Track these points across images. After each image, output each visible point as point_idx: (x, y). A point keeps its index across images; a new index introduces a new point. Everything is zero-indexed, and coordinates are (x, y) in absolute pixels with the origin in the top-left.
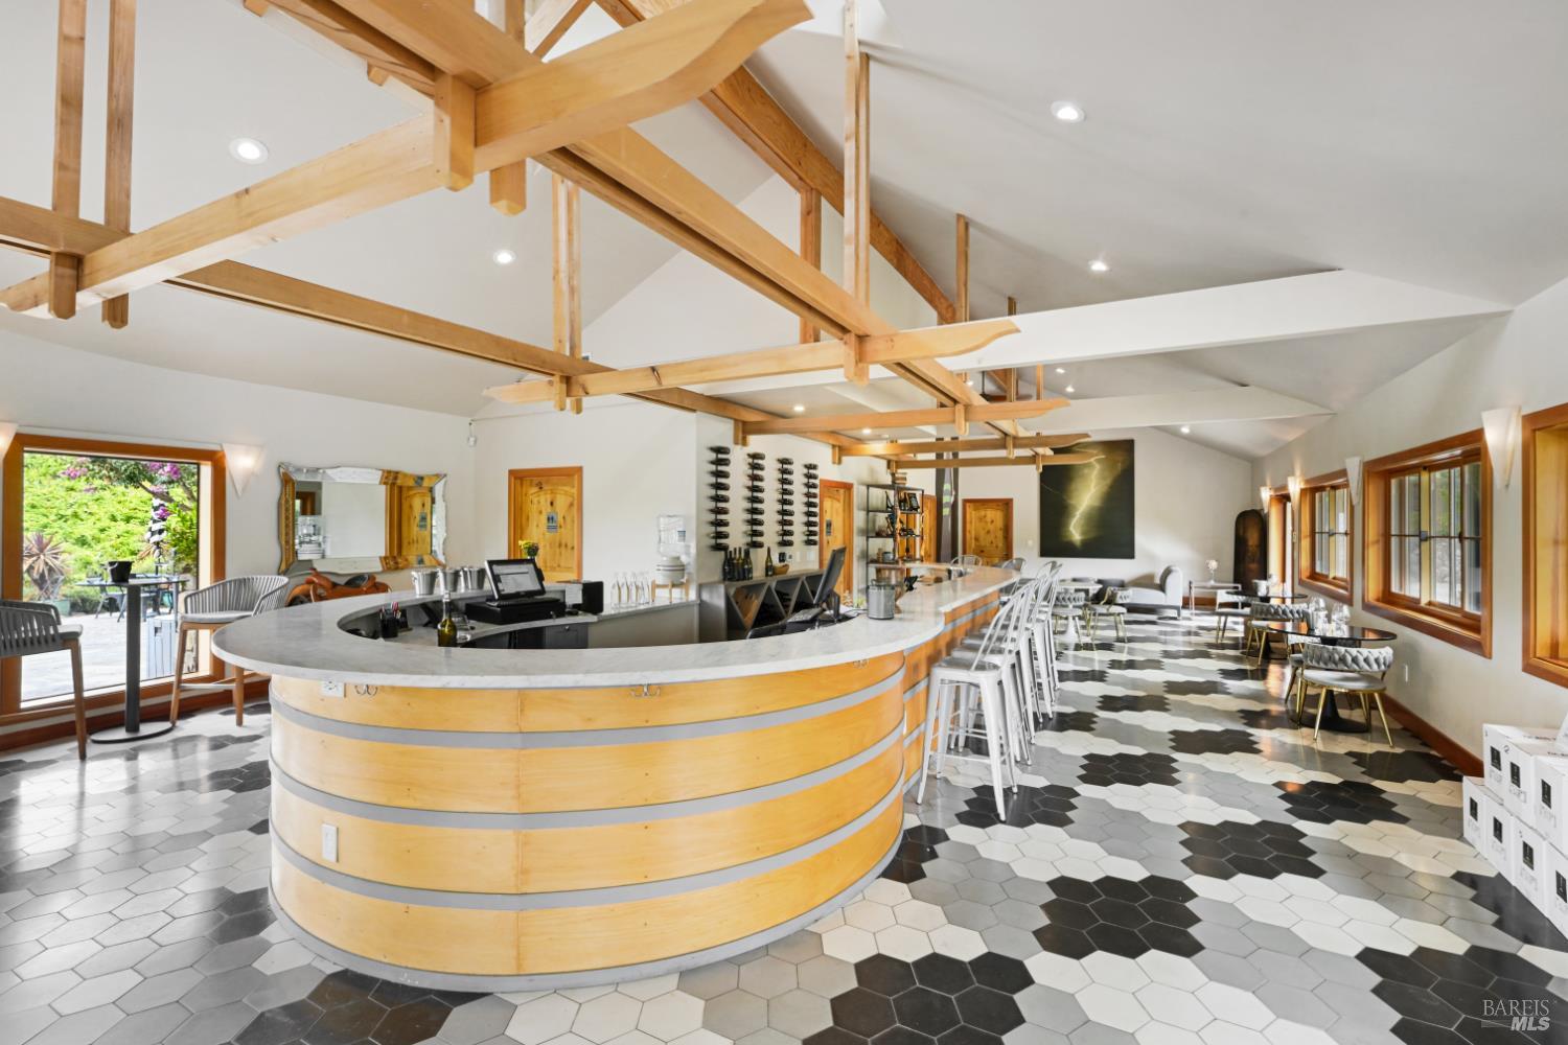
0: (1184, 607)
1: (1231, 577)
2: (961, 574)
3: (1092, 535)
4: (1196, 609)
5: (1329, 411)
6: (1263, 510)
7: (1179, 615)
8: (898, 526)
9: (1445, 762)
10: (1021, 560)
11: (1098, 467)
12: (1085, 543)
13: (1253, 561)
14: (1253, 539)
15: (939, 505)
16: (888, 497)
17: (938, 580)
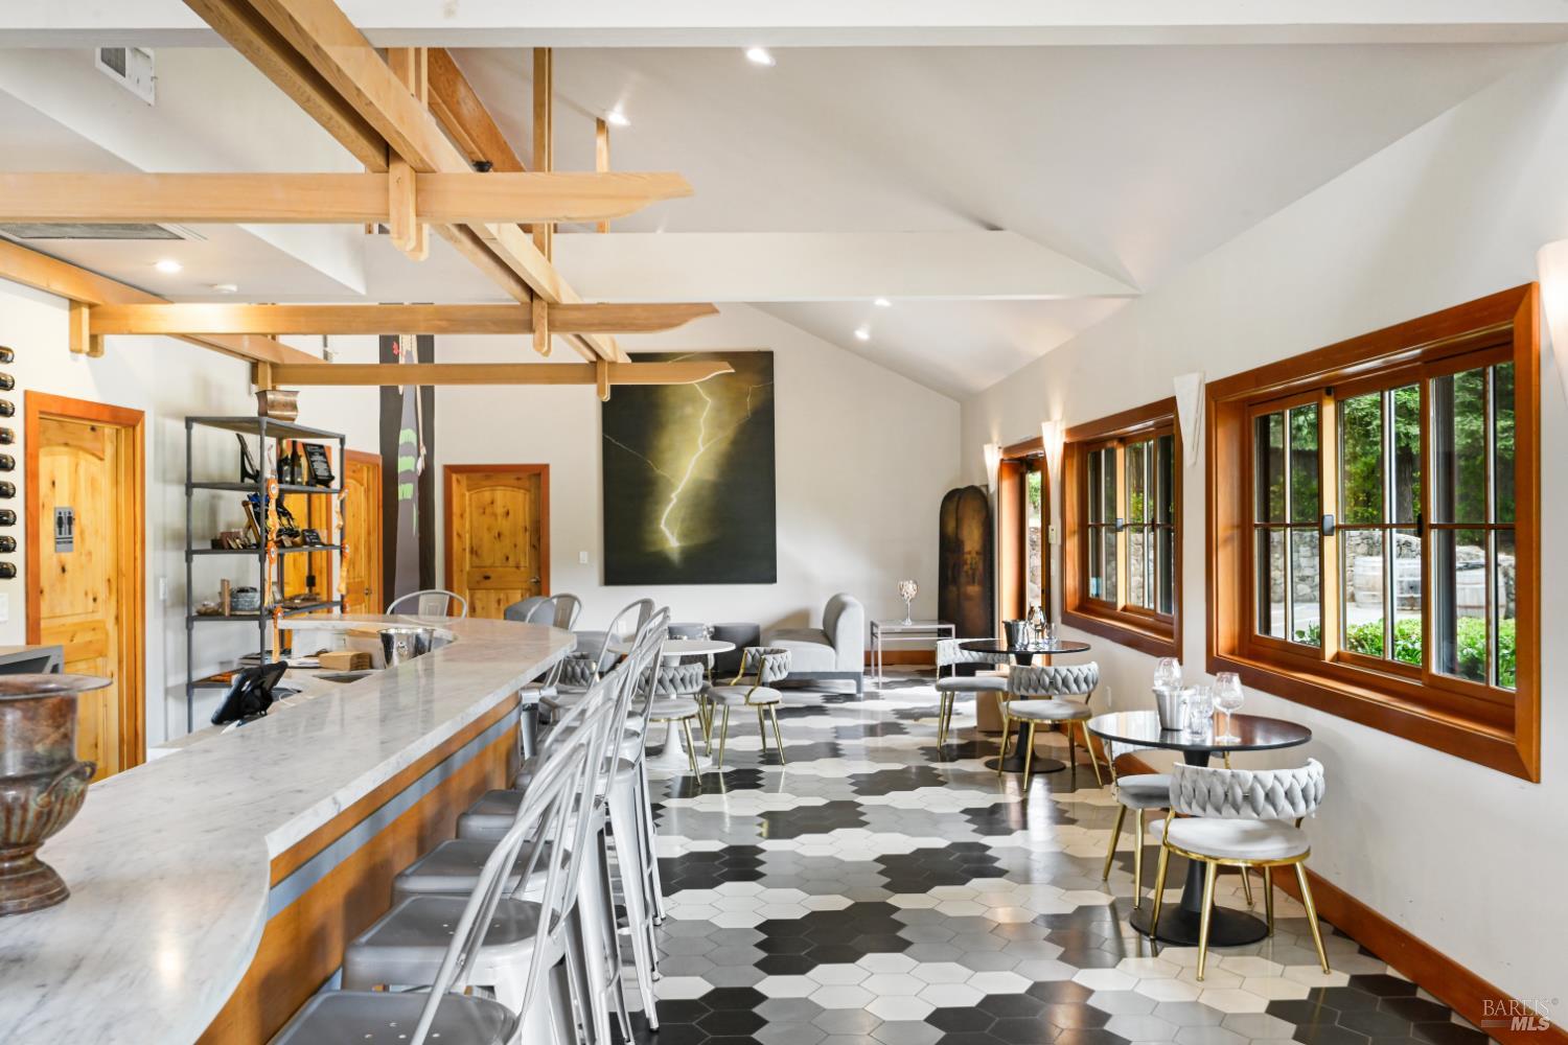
0: (866, 673)
1: (934, 611)
2: (419, 648)
3: (701, 538)
4: (885, 674)
5: (1132, 291)
6: (987, 486)
7: (859, 690)
8: (273, 522)
9: (1421, 994)
10: (569, 600)
11: (709, 402)
12: (689, 555)
13: (973, 582)
14: (972, 540)
15: (390, 477)
16: (244, 452)
17: (362, 662)
